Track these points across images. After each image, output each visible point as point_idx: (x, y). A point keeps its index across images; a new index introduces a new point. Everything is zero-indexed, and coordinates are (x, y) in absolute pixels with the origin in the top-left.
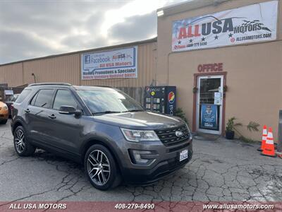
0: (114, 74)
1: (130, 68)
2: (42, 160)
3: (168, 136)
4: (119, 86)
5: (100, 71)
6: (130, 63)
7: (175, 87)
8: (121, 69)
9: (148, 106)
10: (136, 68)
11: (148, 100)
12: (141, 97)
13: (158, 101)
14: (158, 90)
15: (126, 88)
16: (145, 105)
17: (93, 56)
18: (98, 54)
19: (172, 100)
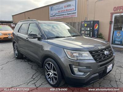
0: (65, 15)
1: (73, 12)
2: (26, 62)
3: (99, 55)
4: (67, 22)
5: (58, 14)
6: (74, 9)
7: (99, 21)
8: (68, 13)
9: (83, 32)
10: (76, 11)
11: (83, 29)
12: (79, 27)
13: (89, 29)
14: (89, 23)
15: (71, 23)
16: (81, 32)
17: (55, 7)
18: (57, 6)
19: (96, 28)
